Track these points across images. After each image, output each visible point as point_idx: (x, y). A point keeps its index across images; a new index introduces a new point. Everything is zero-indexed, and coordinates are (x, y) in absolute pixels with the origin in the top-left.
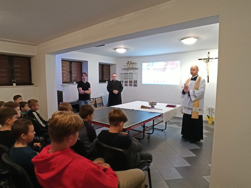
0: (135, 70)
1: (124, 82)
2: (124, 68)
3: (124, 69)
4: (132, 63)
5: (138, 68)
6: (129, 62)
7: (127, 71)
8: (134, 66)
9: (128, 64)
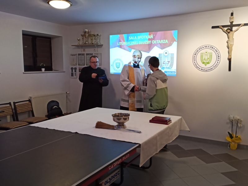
0: (96, 49)
1: (78, 70)
2: (77, 44)
3: (78, 46)
4: (90, 35)
5: (102, 44)
6: (85, 32)
7: (83, 50)
8: (94, 41)
9: (84, 38)
